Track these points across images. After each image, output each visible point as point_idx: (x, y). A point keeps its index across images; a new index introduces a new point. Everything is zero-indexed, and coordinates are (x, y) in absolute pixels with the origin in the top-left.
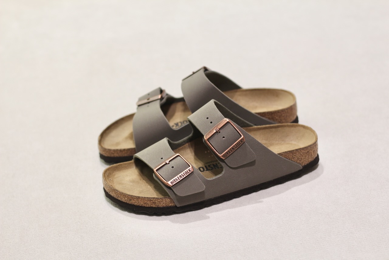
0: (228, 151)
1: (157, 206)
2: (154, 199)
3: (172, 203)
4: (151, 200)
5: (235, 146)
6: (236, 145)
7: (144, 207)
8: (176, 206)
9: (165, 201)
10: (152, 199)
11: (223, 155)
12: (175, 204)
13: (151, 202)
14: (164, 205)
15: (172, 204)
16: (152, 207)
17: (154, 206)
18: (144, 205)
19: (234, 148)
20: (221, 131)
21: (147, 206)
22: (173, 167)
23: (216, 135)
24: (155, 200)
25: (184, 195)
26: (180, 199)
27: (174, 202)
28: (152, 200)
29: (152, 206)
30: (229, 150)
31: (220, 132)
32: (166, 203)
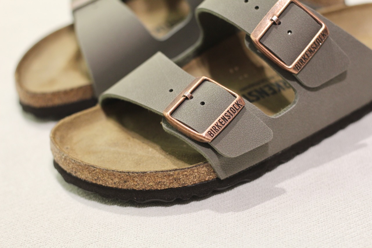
0: (302, 57)
1: (182, 184)
2: (177, 172)
3: (211, 175)
4: (169, 175)
5: (314, 46)
6: (315, 44)
7: (157, 191)
8: (218, 179)
9: (198, 172)
10: (171, 173)
11: (295, 65)
12: (217, 175)
13: (171, 178)
14: (195, 180)
15: (210, 177)
16: (171, 188)
17: (176, 186)
18: (155, 187)
19: (313, 50)
20: (281, 21)
21: (163, 188)
22: (203, 103)
23: (274, 30)
24: (178, 174)
25: (238, 155)
26: (227, 163)
27: (214, 172)
28: (172, 175)
29: (171, 186)
30: (304, 55)
31: (280, 23)
32: (200, 177)
